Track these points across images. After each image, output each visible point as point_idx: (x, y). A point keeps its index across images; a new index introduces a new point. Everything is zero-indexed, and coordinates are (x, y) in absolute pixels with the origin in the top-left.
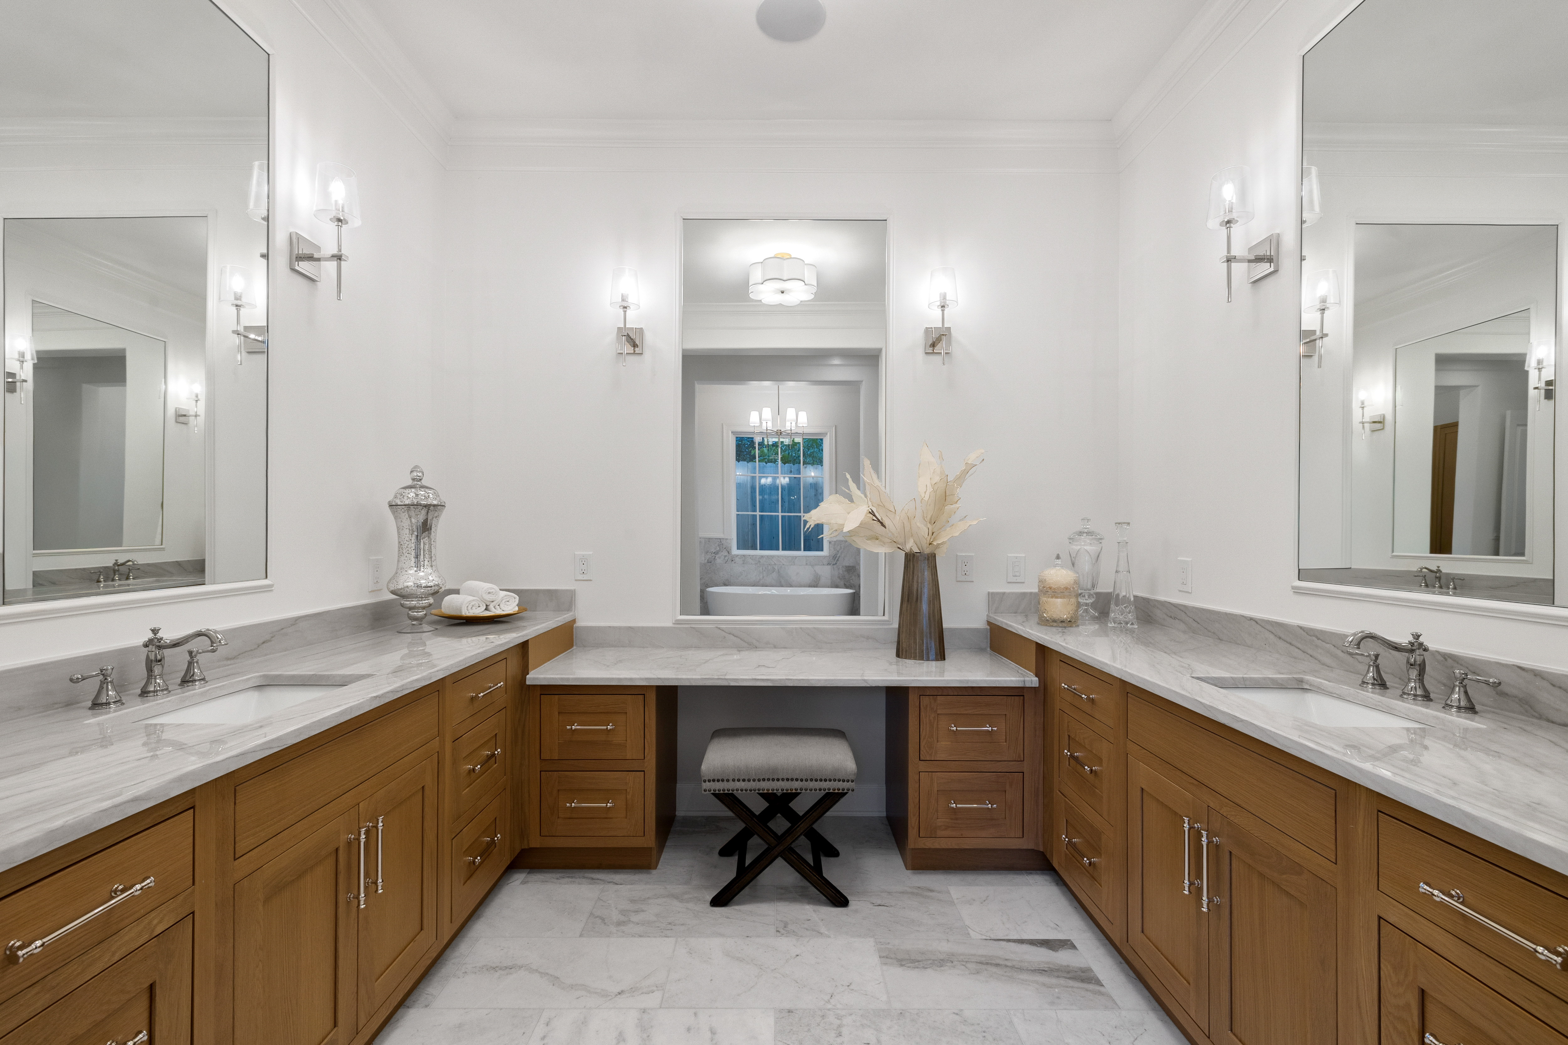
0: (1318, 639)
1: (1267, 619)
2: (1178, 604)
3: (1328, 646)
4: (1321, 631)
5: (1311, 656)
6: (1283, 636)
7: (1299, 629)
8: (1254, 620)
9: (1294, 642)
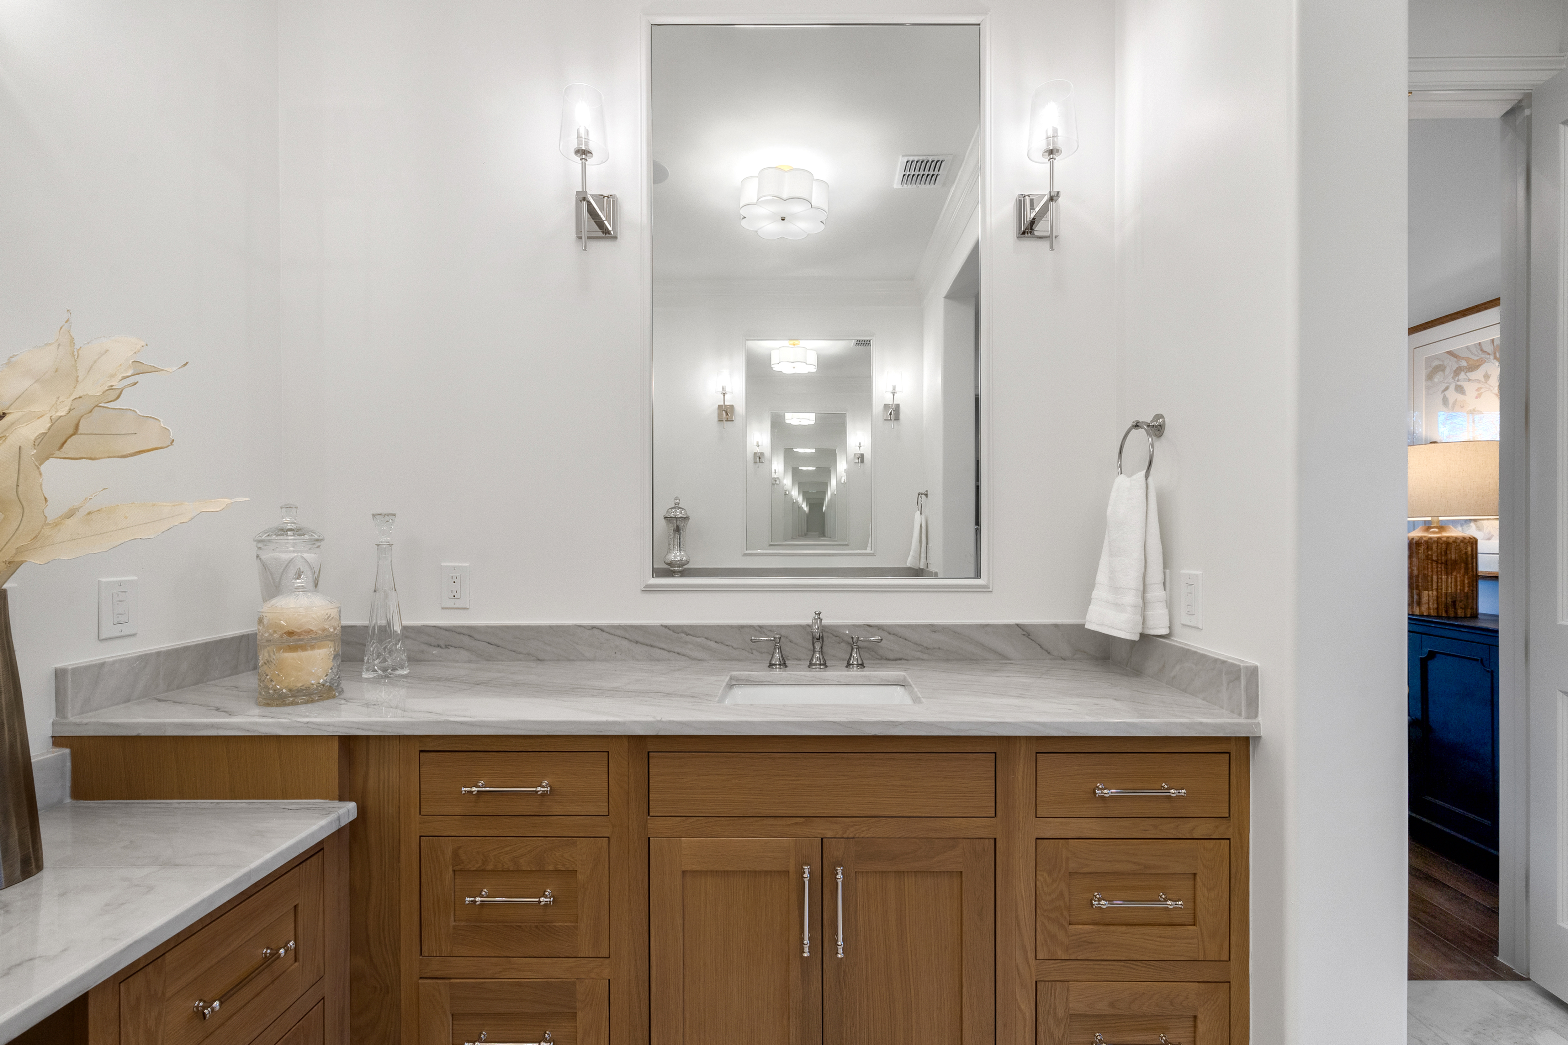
0: (687, 635)
1: (618, 624)
2: (454, 626)
3: (699, 640)
4: (691, 626)
5: (678, 654)
6: (639, 639)
7: (664, 628)
8: (598, 629)
9: (657, 644)
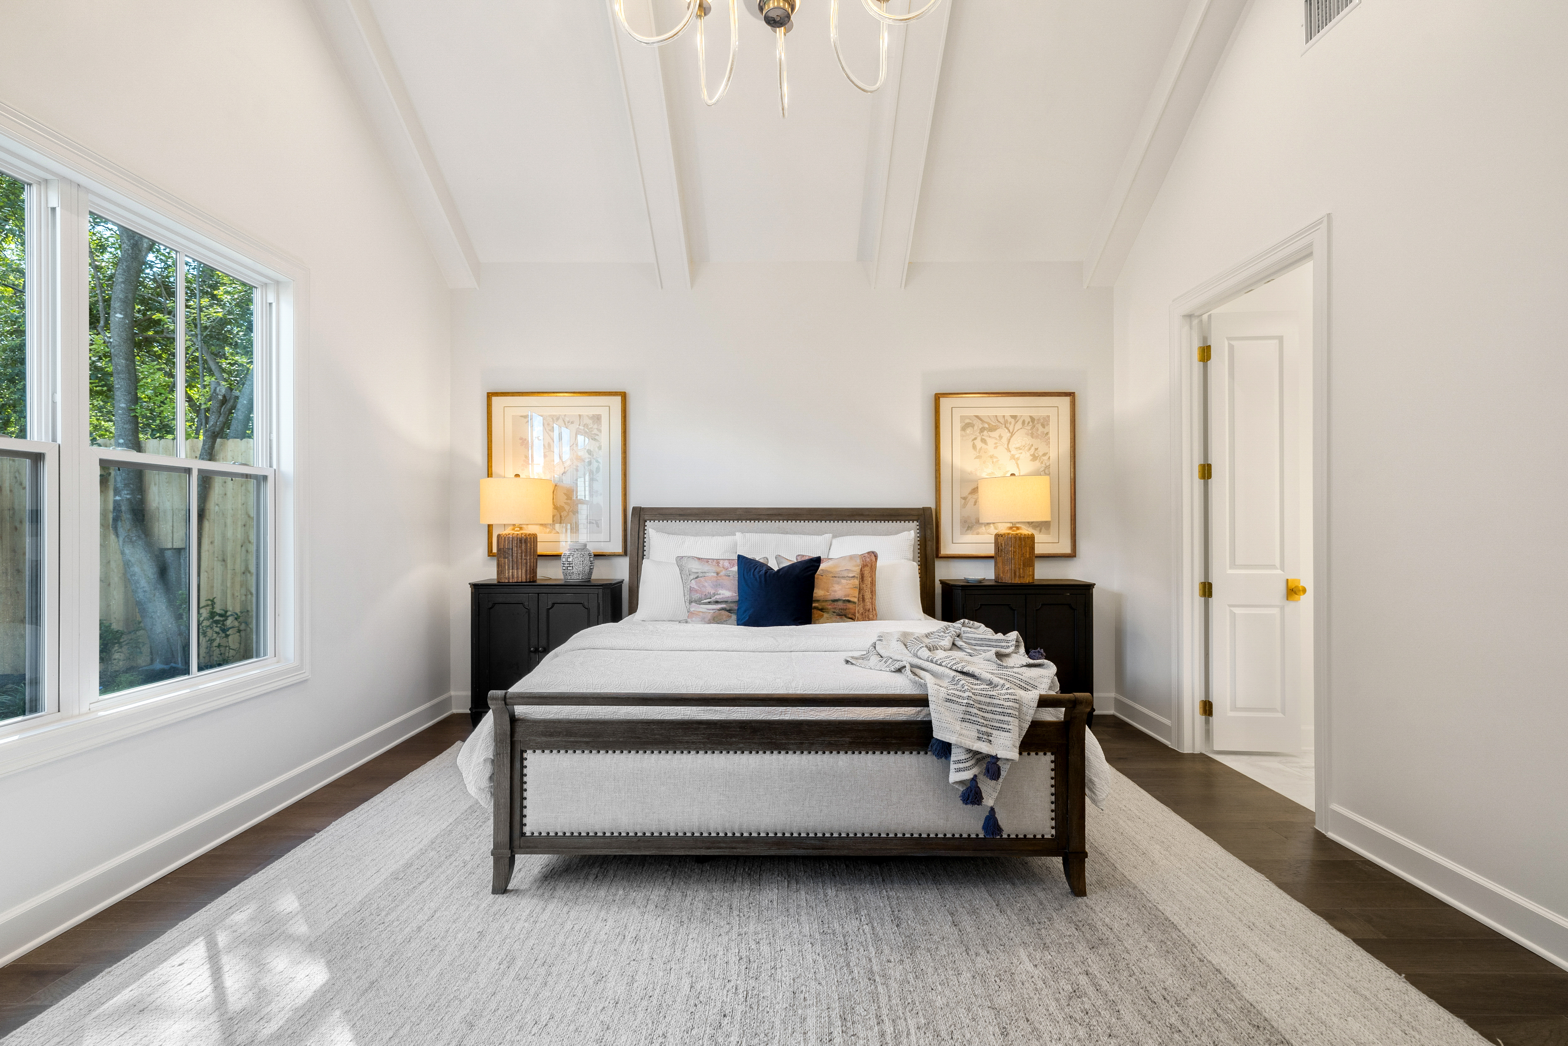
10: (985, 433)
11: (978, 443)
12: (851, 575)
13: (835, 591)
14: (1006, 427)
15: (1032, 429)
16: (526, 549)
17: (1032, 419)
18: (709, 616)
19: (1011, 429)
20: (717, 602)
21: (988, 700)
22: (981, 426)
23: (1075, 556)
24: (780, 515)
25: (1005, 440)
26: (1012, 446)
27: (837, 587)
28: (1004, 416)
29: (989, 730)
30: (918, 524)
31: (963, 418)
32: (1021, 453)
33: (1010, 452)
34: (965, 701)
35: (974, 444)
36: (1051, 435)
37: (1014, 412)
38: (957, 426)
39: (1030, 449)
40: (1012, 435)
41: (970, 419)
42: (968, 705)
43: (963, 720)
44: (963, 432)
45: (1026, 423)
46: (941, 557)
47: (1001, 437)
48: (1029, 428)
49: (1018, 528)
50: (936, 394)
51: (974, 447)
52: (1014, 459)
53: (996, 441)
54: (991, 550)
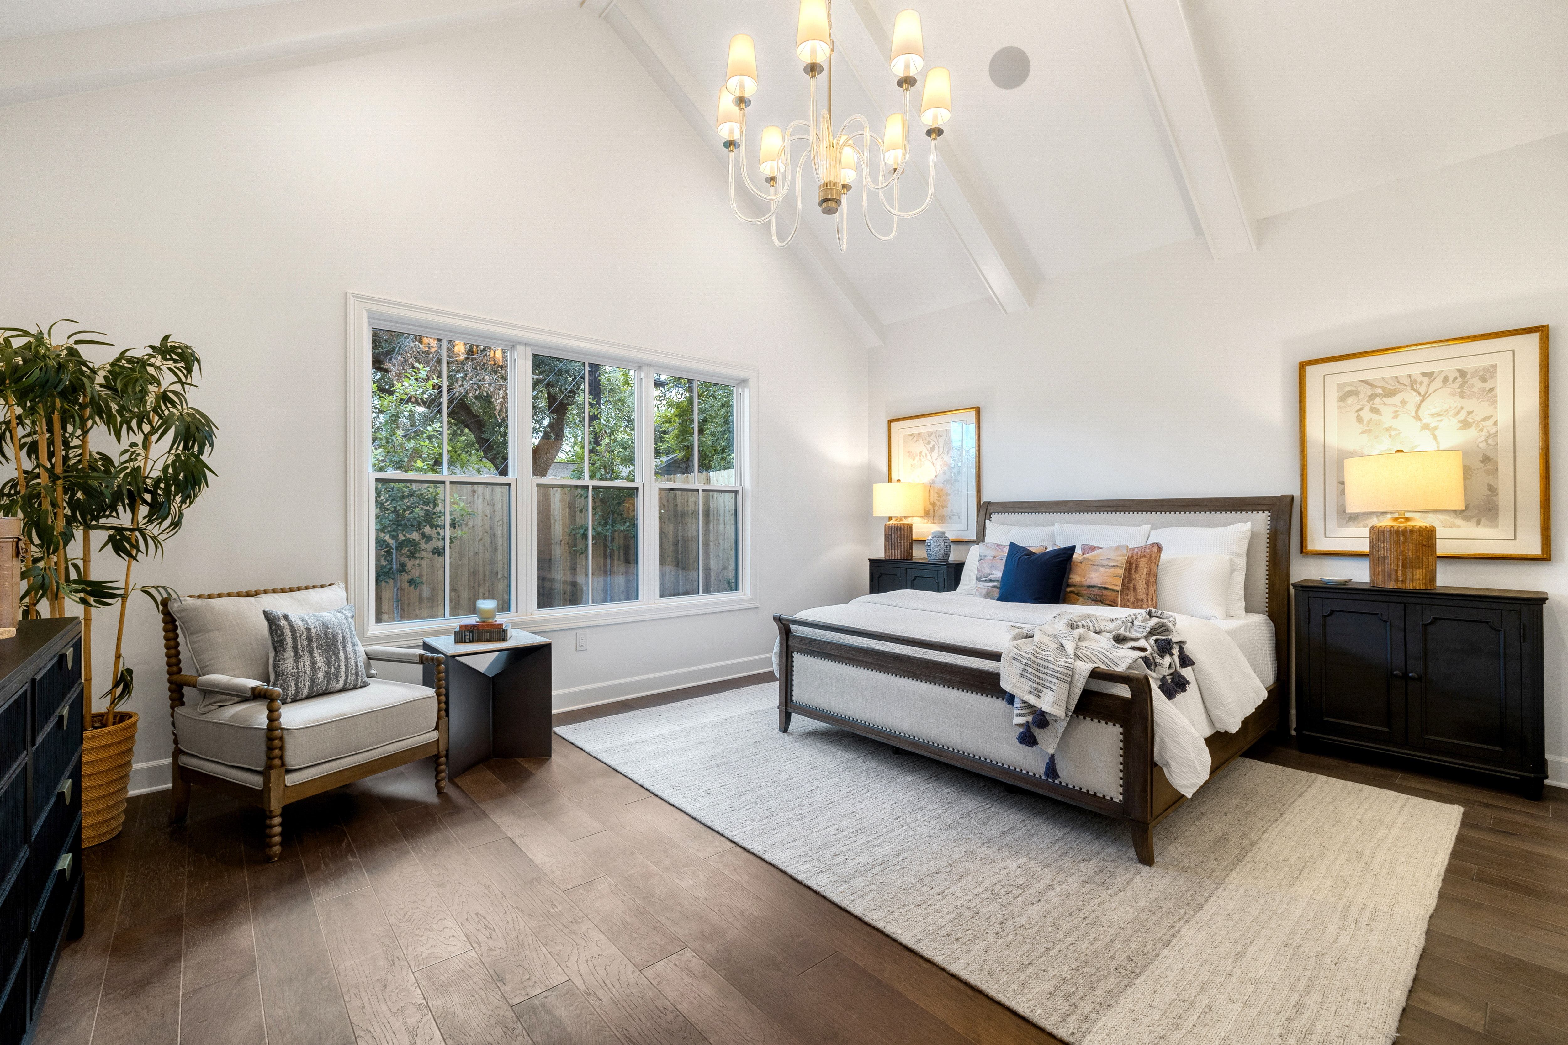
10: (1378, 400)
11: (1366, 414)
12: (1112, 564)
13: (1092, 578)
14: (1413, 389)
15: (1461, 386)
16: (901, 535)
17: (1462, 373)
18: (984, 592)
19: (1422, 390)
20: (991, 581)
21: (1046, 664)
22: (1370, 393)
23: (1550, 560)
24: (1108, 506)
25: (1411, 407)
26: (1424, 413)
27: (1094, 575)
28: (1410, 376)
29: (1040, 687)
30: (1269, 514)
31: (1340, 386)
32: (1441, 420)
33: (1420, 420)
34: (1025, 661)
35: (1359, 416)
36: (1499, 391)
37: (1427, 368)
38: (1333, 395)
39: (1457, 413)
40: (1424, 398)
41: (1353, 386)
42: (1026, 664)
43: (1022, 676)
44: (1342, 404)
45: (1451, 379)
46: (1307, 554)
47: (1404, 403)
48: (1456, 385)
49: (1407, 519)
50: (1300, 363)
51: (1359, 419)
52: (1428, 429)
53: (1396, 409)
54: (1364, 546)
